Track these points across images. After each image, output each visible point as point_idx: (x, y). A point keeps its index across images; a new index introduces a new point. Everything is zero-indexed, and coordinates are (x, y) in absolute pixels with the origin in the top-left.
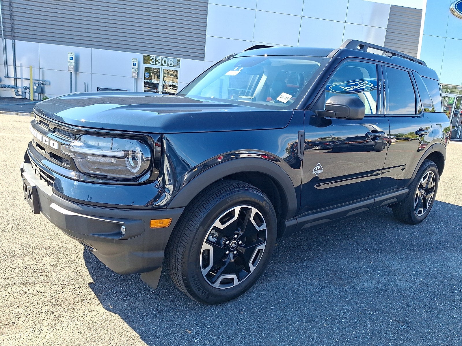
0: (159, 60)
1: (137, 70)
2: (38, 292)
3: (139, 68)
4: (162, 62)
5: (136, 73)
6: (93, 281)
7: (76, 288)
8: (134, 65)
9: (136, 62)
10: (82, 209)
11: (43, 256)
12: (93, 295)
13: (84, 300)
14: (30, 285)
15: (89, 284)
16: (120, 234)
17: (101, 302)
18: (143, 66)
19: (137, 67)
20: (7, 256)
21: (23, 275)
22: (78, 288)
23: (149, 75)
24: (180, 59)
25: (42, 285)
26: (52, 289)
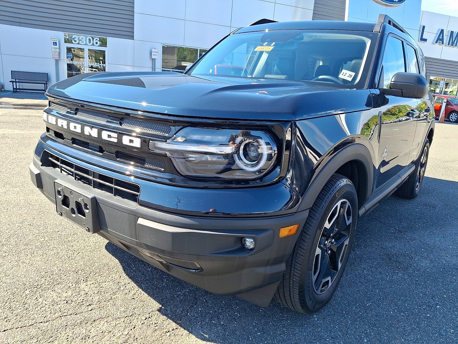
0: (82, 38)
1: (58, 50)
2: (104, 332)
3: (59, 48)
4: (86, 42)
5: (57, 53)
6: (161, 306)
7: (146, 318)
8: (54, 45)
9: (56, 41)
10: (197, 223)
11: (77, 283)
12: (174, 325)
13: (166, 332)
14: (87, 325)
15: (158, 310)
16: (243, 248)
17: (191, 332)
18: (65, 46)
19: (57, 46)
20: (30, 289)
21: (70, 312)
22: (149, 317)
23: (72, 56)
24: (107, 38)
25: (102, 323)
26: (119, 325)
